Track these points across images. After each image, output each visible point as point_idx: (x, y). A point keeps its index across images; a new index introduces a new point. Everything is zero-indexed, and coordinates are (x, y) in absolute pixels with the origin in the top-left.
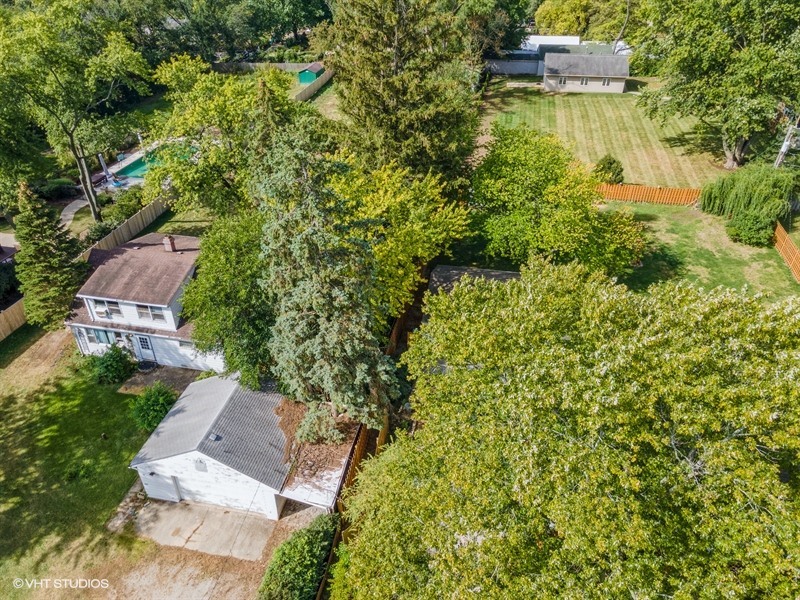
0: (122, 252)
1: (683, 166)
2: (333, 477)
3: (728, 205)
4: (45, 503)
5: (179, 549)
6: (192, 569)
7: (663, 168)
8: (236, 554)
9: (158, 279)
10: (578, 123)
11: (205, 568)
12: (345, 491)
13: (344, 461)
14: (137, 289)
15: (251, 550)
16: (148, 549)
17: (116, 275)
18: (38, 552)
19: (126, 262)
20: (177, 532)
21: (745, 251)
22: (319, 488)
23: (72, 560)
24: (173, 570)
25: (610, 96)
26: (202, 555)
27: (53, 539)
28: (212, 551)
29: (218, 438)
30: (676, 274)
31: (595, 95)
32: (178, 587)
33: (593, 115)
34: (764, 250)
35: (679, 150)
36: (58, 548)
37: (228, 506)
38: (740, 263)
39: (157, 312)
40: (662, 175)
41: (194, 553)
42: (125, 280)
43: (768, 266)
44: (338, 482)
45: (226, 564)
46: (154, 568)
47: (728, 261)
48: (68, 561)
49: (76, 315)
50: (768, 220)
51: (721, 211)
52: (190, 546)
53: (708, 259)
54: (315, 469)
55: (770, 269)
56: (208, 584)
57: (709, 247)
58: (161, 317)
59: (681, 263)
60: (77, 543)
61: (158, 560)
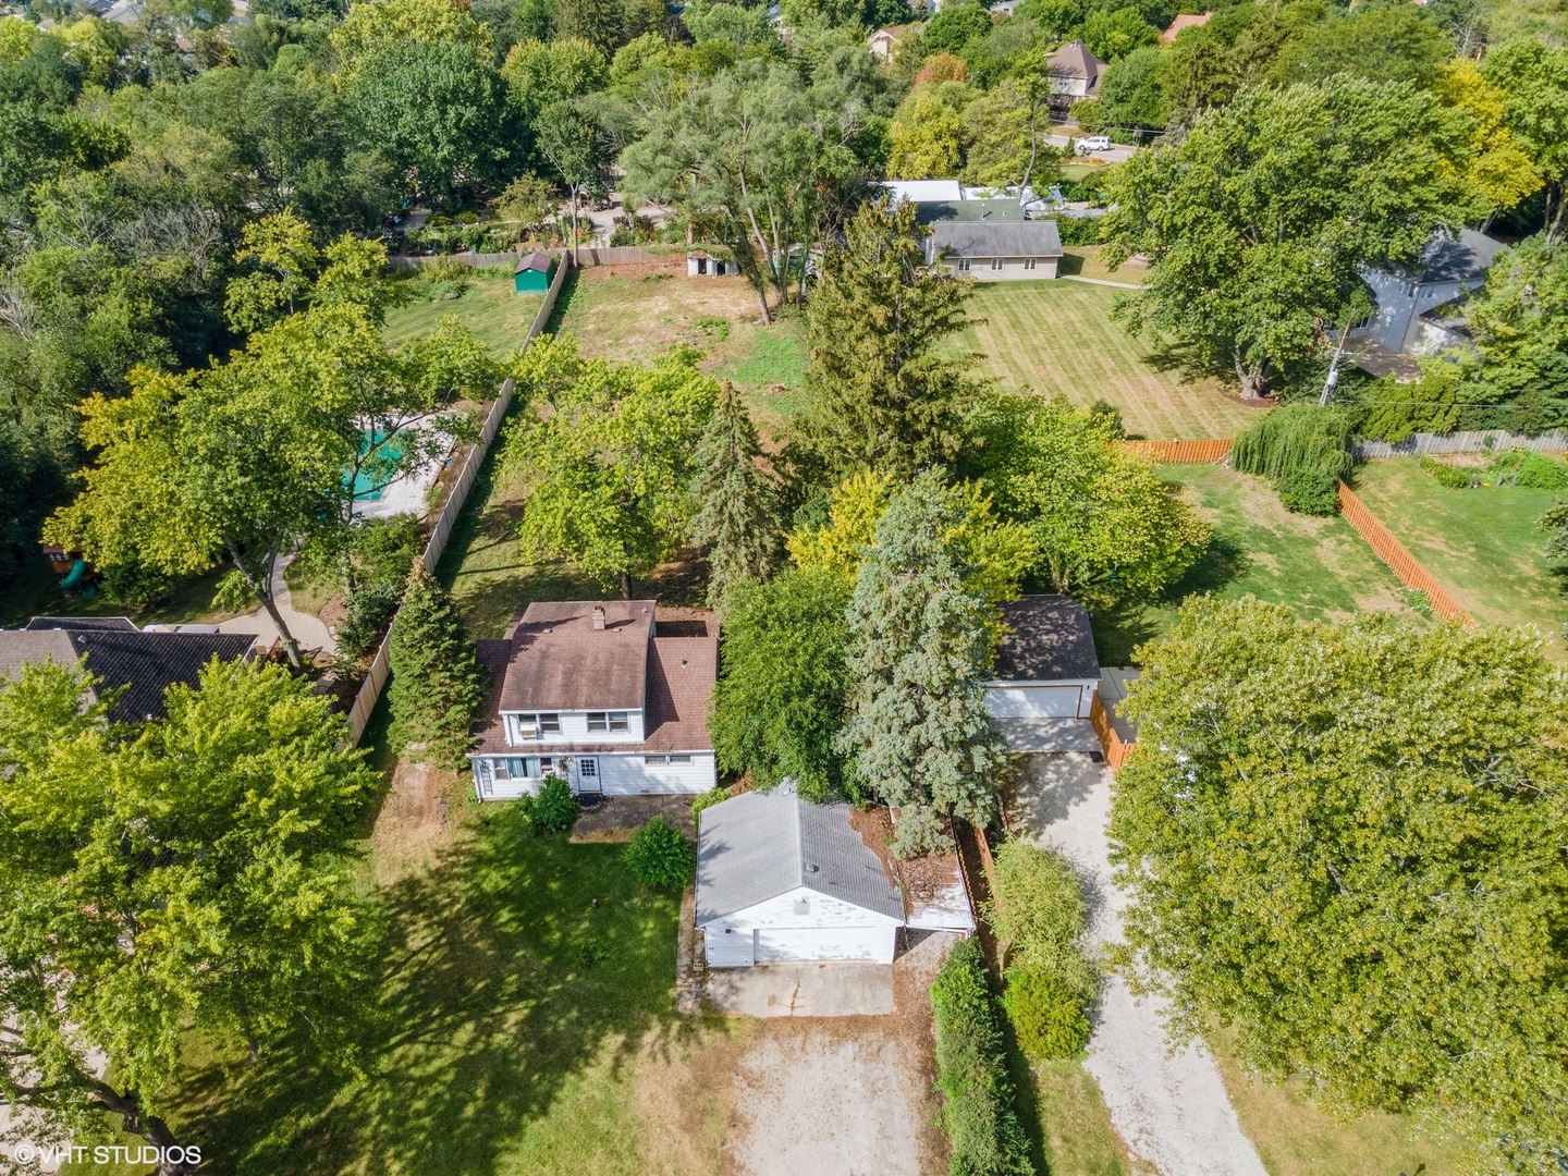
0: (531, 640)
1: (1187, 401)
2: (957, 893)
3: (1273, 459)
4: (571, 998)
5: (789, 1019)
6: (818, 1038)
7: (1160, 405)
8: (862, 1011)
9: (608, 672)
10: (1012, 338)
11: (836, 1032)
12: (983, 906)
13: (958, 873)
14: (585, 690)
15: (883, 1002)
16: (749, 1027)
17: (540, 676)
18: (606, 1059)
19: (544, 655)
20: (773, 1000)
21: (1309, 525)
22: (946, 909)
23: (659, 1056)
24: (797, 1041)
25: (1038, 284)
26: (821, 1021)
27: (613, 1041)
28: (831, 1013)
29: (816, 869)
30: (1238, 568)
31: (1016, 285)
32: (814, 1057)
33: (1028, 323)
34: (1331, 521)
35: (1174, 376)
36: (630, 1047)
37: (822, 958)
38: (1309, 542)
39: (617, 719)
40: (1163, 417)
41: (811, 1020)
42: (558, 679)
43: (1341, 543)
44: (965, 899)
45: (857, 1025)
46: (769, 1044)
47: (1293, 541)
48: (655, 1059)
49: (481, 742)
50: (1330, 480)
51: (1262, 468)
52: (797, 1013)
53: (1269, 542)
54: (930, 890)
55: (1346, 547)
56: (849, 1049)
57: (1262, 522)
58: (622, 726)
59: (1238, 551)
60: (648, 1038)
61: (770, 1036)
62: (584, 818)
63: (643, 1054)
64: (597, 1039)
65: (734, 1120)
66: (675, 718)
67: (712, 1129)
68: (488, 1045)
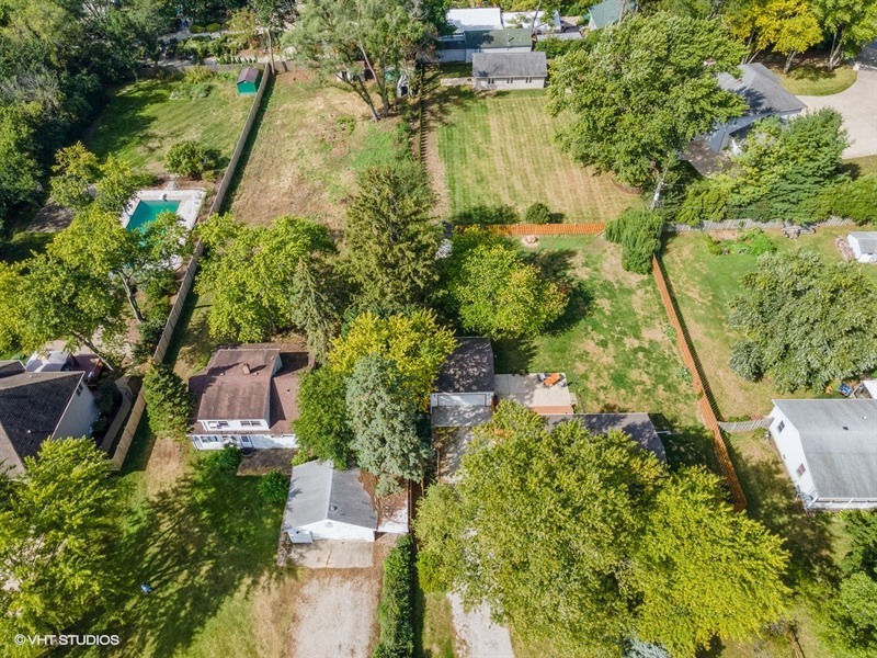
0: (214, 380)
1: (593, 187)
2: (403, 513)
3: (623, 238)
4: (233, 558)
5: (325, 569)
6: (336, 579)
7: (578, 191)
8: (357, 566)
9: (250, 399)
10: (510, 136)
11: (344, 576)
12: (413, 522)
13: (406, 502)
14: (238, 409)
15: (366, 561)
16: (307, 572)
17: (218, 400)
18: (243, 588)
19: (220, 388)
20: (319, 560)
21: (634, 279)
22: (397, 522)
23: (266, 588)
24: (326, 581)
25: (533, 92)
26: (339, 570)
27: (247, 581)
28: (344, 566)
29: (336, 508)
30: (589, 309)
31: (521, 93)
32: (333, 589)
33: (521, 123)
34: (646, 277)
35: (591, 169)
36: (255, 583)
37: (343, 540)
38: (630, 292)
39: (255, 422)
40: (578, 199)
41: (334, 569)
42: (226, 403)
43: (647, 292)
44: (407, 516)
45: (354, 572)
46: (315, 581)
47: (623, 291)
48: (264, 590)
49: (193, 429)
50: (647, 256)
51: (618, 241)
52: (329, 566)
53: (609, 291)
54: (391, 511)
55: (648, 295)
56: (349, 584)
57: (611, 278)
58: (258, 424)
59: (592, 299)
60: (263, 579)
61: (315, 577)
62: (245, 461)
63: (259, 587)
64: (240, 578)
65: (295, 619)
66: (285, 419)
67: (284, 623)
68: (193, 581)
